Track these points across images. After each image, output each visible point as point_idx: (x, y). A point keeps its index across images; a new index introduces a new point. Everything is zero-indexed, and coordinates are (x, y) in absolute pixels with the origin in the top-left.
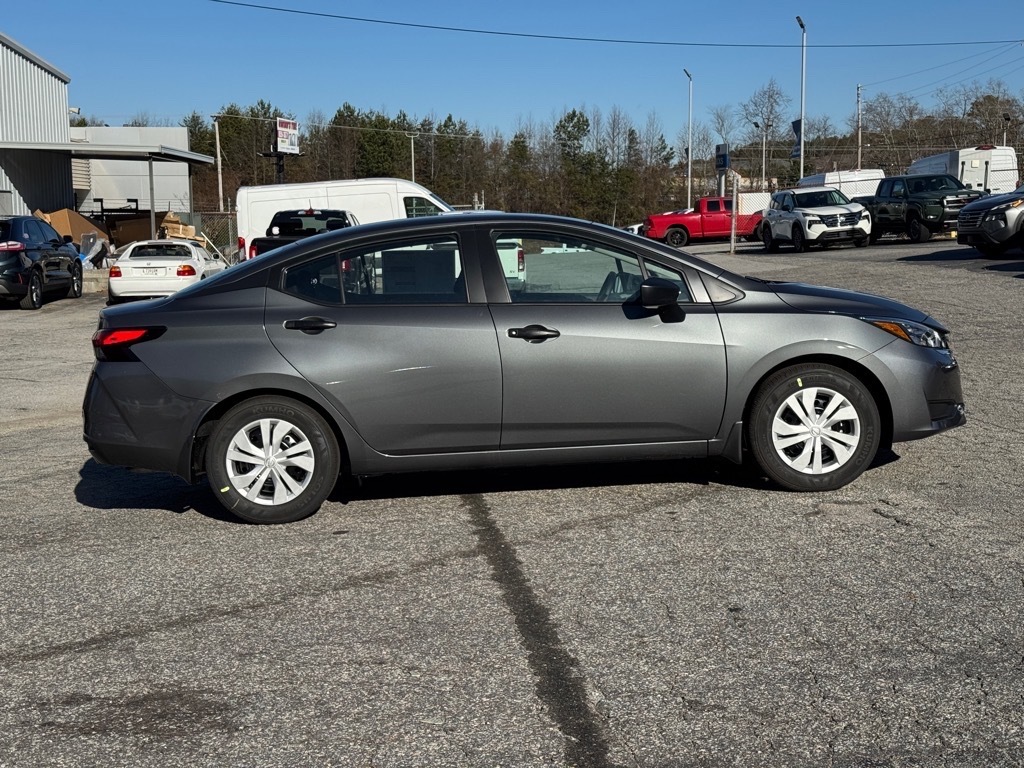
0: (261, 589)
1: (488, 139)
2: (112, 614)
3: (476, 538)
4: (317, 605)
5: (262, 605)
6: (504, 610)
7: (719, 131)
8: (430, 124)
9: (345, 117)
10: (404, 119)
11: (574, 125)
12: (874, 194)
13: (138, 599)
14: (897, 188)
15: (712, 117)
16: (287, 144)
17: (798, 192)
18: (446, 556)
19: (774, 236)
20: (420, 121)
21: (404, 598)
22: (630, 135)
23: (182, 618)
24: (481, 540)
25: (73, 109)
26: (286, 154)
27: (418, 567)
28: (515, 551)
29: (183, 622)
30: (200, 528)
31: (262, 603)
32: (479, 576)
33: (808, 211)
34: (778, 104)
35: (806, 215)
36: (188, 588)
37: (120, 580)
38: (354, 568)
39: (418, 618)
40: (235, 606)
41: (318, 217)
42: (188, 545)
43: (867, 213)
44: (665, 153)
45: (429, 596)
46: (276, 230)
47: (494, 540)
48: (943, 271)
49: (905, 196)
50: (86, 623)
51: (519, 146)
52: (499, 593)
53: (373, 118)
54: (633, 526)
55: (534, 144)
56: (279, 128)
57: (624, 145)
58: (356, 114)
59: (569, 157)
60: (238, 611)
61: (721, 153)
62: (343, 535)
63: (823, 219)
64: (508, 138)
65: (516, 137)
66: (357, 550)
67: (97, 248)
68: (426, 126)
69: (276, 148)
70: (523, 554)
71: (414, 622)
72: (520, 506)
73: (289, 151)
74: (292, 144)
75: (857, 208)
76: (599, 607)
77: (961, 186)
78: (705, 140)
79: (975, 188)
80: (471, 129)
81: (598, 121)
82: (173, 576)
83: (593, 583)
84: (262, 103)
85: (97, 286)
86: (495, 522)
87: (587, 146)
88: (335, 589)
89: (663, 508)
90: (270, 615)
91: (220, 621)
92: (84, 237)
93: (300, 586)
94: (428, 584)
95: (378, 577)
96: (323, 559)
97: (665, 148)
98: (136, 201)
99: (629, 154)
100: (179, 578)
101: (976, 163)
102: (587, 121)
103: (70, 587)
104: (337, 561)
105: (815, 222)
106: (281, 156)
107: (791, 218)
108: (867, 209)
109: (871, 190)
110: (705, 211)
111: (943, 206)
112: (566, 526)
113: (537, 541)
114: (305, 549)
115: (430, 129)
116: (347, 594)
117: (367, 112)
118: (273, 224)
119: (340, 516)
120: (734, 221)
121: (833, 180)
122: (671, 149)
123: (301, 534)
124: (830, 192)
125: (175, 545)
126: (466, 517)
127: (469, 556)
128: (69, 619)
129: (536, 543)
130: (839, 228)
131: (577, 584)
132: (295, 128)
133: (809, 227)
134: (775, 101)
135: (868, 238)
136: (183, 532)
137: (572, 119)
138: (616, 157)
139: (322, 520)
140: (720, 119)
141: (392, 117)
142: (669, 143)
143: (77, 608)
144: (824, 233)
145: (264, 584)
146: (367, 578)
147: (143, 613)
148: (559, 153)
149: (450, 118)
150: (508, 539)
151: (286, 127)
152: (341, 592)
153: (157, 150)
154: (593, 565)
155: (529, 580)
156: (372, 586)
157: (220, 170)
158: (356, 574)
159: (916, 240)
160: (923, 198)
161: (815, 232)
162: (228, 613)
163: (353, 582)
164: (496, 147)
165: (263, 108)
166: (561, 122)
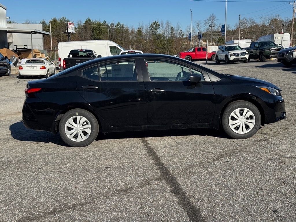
0: (83, 195)
1: (130, 29)
2: (25, 207)
3: (159, 171)
4: (106, 204)
5: (84, 204)
6: (181, 209)
7: (198, 28)
8: (113, 24)
9: (88, 22)
10: (105, 23)
11: (156, 25)
12: (249, 47)
13: (36, 199)
14: (256, 45)
15: (196, 24)
16: (71, 30)
17: (227, 46)
18: (150, 180)
19: (219, 59)
20: (110, 23)
21: (140, 202)
22: (172, 29)
23: (54, 210)
24: (161, 172)
25: (7, 18)
26: (71, 33)
27: (141, 185)
28: (175, 178)
29: (54, 212)
30: (56, 164)
31: (84, 203)
32: (166, 190)
33: (230, 52)
34: (214, 20)
35: (229, 53)
36: (54, 194)
37: (28, 189)
38: (117, 185)
39: (148, 212)
40: (74, 204)
41: (84, 52)
42: (52, 173)
43: (247, 52)
44: (182, 34)
45: (149, 200)
46: (71, 56)
47: (166, 173)
48: (275, 71)
49: (259, 47)
50: (16, 212)
51: (139, 32)
52: (176, 199)
53: (96, 22)
54: (216, 167)
55: (144, 31)
56: (69, 25)
57: (170, 32)
58: (91, 21)
59: (153, 35)
60: (75, 207)
61: (199, 34)
62: (109, 169)
63: (234, 54)
64: (136, 29)
65: (138, 29)
66: (116, 177)
67: (15, 60)
68: (112, 25)
69: (68, 31)
70: (180, 180)
71: (147, 214)
72: (170, 157)
73: (71, 32)
74: (72, 30)
75: (245, 51)
76: (219, 208)
77: (275, 45)
78: (193, 30)
79: (279, 45)
80: (125, 26)
81: (163, 24)
82: (48, 187)
83: (212, 195)
84: (63, 17)
85: (15, 72)
86: (163, 164)
87: (159, 32)
88: (112, 196)
89: (224, 159)
90: (88, 209)
91: (69, 212)
92: (11, 57)
93: (97, 194)
94: (147, 194)
95: (127, 190)
96: (104, 180)
97: (182, 33)
98: (27, 46)
99: (171, 34)
100: (50, 189)
101: (279, 38)
102: (159, 24)
103: (9, 192)
104: (110, 182)
105: (232, 55)
106: (69, 33)
107: (225, 54)
108: (247, 51)
109: (248, 46)
110: (197, 51)
111: (270, 51)
112: (191, 167)
113: (182, 173)
114: (96, 175)
115: (113, 26)
116: (117, 198)
117: (95, 21)
118: (70, 54)
119: (106, 160)
120: (207, 54)
121: (236, 43)
122: (184, 33)
123: (93, 168)
124: (236, 46)
125: (47, 172)
126: (152, 161)
127: (158, 180)
128: (9, 210)
129: (183, 175)
130: (240, 57)
131: (206, 196)
132: (73, 25)
133: (230, 56)
134: (214, 19)
135: (247, 60)
136: (50, 166)
137: (155, 24)
138: (168, 35)
139: (99, 161)
140: (198, 24)
141: (102, 22)
142: (183, 31)
143: (12, 204)
144: (235, 58)
145: (84, 192)
146: (123, 191)
147: (38, 207)
148: (151, 33)
149: (119, 23)
150: (171, 172)
151: (71, 25)
152: (114, 197)
153: (33, 30)
154: (208, 186)
155: (186, 193)
156: (126, 195)
157: (51, 37)
158: (119, 188)
159: (262, 61)
160: (264, 48)
161: (232, 58)
162: (71, 208)
163: (118, 193)
164: (133, 32)
165: (64, 19)
166: (151, 24)
